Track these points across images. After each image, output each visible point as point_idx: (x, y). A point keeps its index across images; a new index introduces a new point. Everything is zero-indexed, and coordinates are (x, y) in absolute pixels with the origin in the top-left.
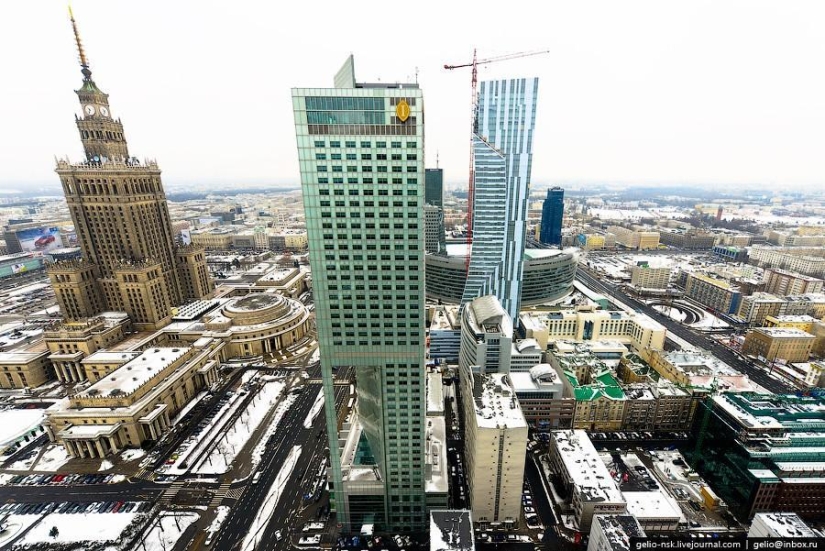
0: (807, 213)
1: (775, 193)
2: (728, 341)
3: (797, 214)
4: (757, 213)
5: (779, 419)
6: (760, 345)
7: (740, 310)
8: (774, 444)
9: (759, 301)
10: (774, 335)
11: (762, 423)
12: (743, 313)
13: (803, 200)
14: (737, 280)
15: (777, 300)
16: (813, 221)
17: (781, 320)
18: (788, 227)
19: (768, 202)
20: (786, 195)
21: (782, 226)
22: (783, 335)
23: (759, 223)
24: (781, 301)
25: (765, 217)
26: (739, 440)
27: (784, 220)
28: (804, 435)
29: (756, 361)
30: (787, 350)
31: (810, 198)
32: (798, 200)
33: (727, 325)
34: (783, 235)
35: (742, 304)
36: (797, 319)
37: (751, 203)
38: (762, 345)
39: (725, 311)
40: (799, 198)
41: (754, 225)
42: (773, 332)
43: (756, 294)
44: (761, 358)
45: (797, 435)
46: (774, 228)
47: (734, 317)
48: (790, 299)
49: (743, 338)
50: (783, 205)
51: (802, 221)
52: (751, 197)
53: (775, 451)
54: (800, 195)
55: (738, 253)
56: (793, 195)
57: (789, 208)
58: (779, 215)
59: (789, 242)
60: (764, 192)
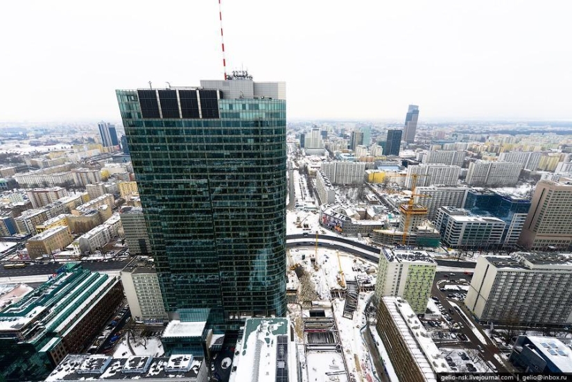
0: (54, 142)
1: (28, 129)
2: (17, 257)
3: (47, 144)
4: (18, 146)
5: (42, 305)
6: (39, 249)
7: (19, 228)
8: (45, 323)
9: (28, 217)
10: (43, 238)
11: (30, 316)
12: (23, 230)
13: (49, 133)
14: (7, 207)
15: (41, 211)
16: (58, 147)
17: (46, 225)
18: (43, 154)
19: (25, 137)
20: (37, 130)
21: (38, 154)
22: (49, 235)
23: (22, 154)
24: (44, 211)
25: (26, 149)
26: (21, 340)
27: (39, 149)
28: (63, 300)
29: (43, 259)
30: (57, 242)
31: (53, 131)
32: (45, 134)
33: (15, 244)
34: (39, 160)
35: (17, 224)
36: (56, 219)
37: (10, 139)
38: (39, 248)
39: (7, 234)
40: (46, 132)
41: (17, 156)
42: (42, 236)
43: (24, 213)
44: (45, 256)
45: (59, 304)
46: (33, 156)
47: (17, 235)
48: (49, 207)
49: (25, 250)
50: (37, 138)
51: (52, 147)
52: (10, 134)
53: (48, 326)
54: (46, 130)
55: (7, 183)
56: (42, 130)
57: (42, 139)
58: (36, 145)
59: (46, 164)
60: (21, 129)
